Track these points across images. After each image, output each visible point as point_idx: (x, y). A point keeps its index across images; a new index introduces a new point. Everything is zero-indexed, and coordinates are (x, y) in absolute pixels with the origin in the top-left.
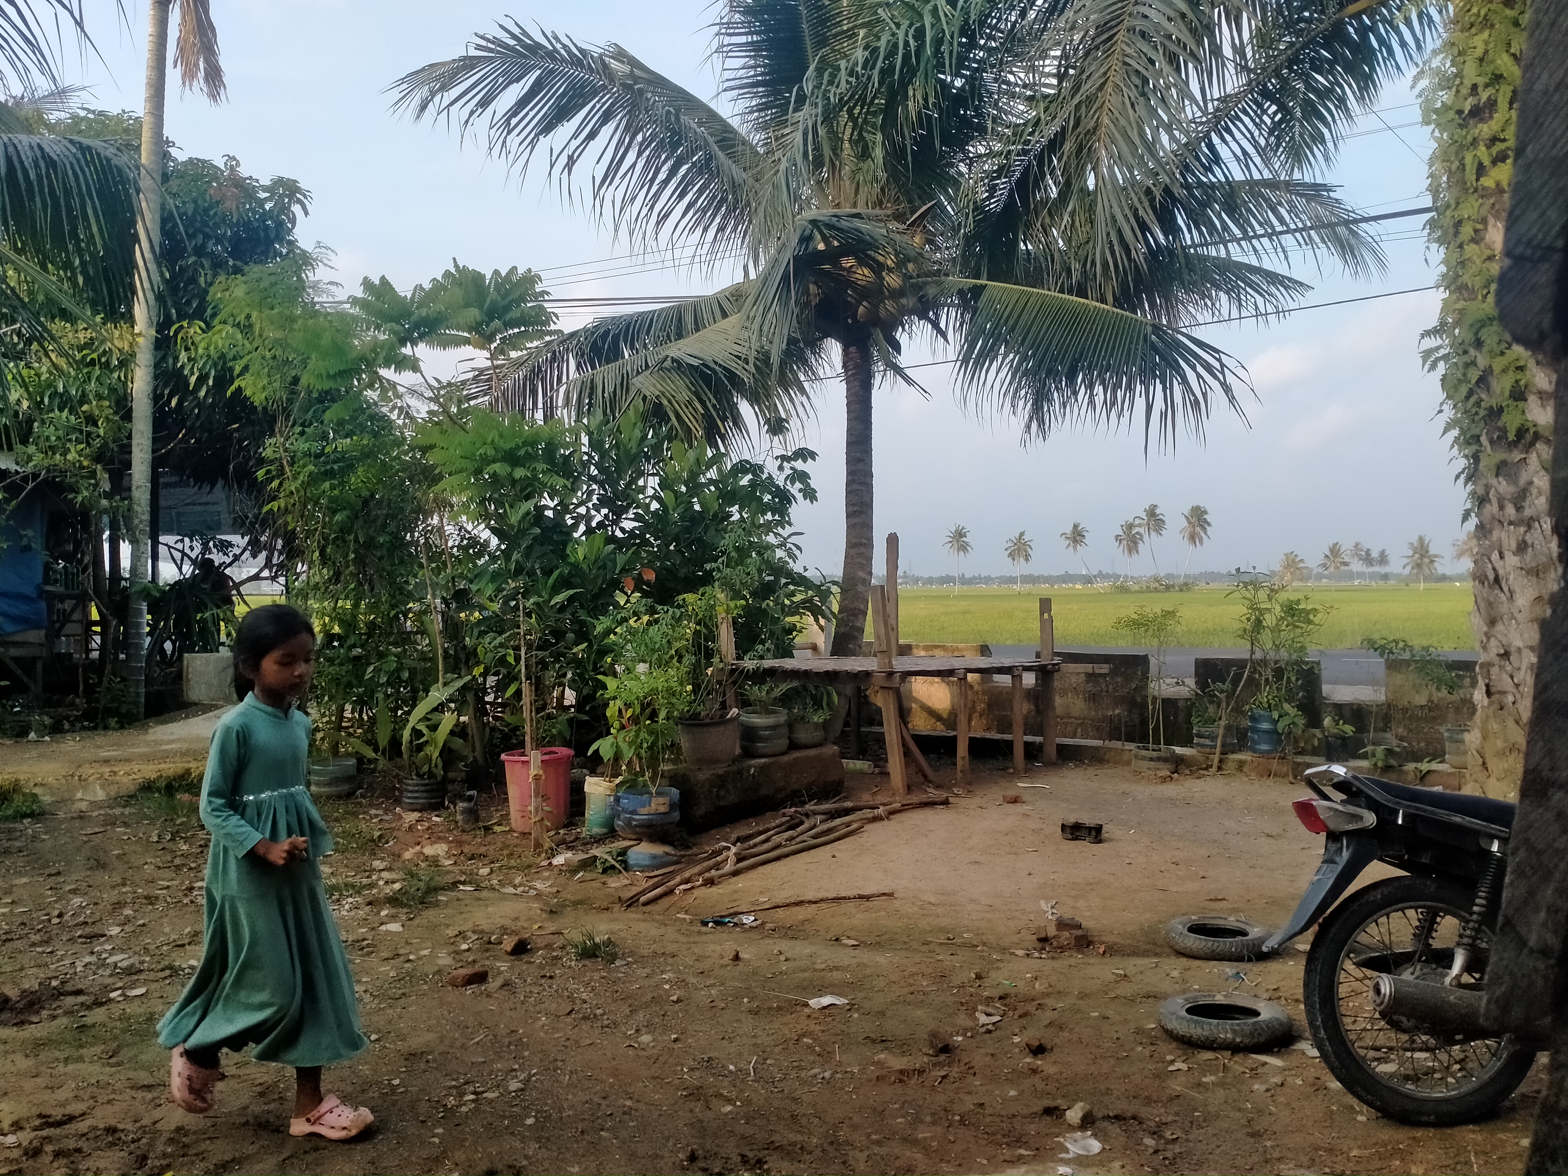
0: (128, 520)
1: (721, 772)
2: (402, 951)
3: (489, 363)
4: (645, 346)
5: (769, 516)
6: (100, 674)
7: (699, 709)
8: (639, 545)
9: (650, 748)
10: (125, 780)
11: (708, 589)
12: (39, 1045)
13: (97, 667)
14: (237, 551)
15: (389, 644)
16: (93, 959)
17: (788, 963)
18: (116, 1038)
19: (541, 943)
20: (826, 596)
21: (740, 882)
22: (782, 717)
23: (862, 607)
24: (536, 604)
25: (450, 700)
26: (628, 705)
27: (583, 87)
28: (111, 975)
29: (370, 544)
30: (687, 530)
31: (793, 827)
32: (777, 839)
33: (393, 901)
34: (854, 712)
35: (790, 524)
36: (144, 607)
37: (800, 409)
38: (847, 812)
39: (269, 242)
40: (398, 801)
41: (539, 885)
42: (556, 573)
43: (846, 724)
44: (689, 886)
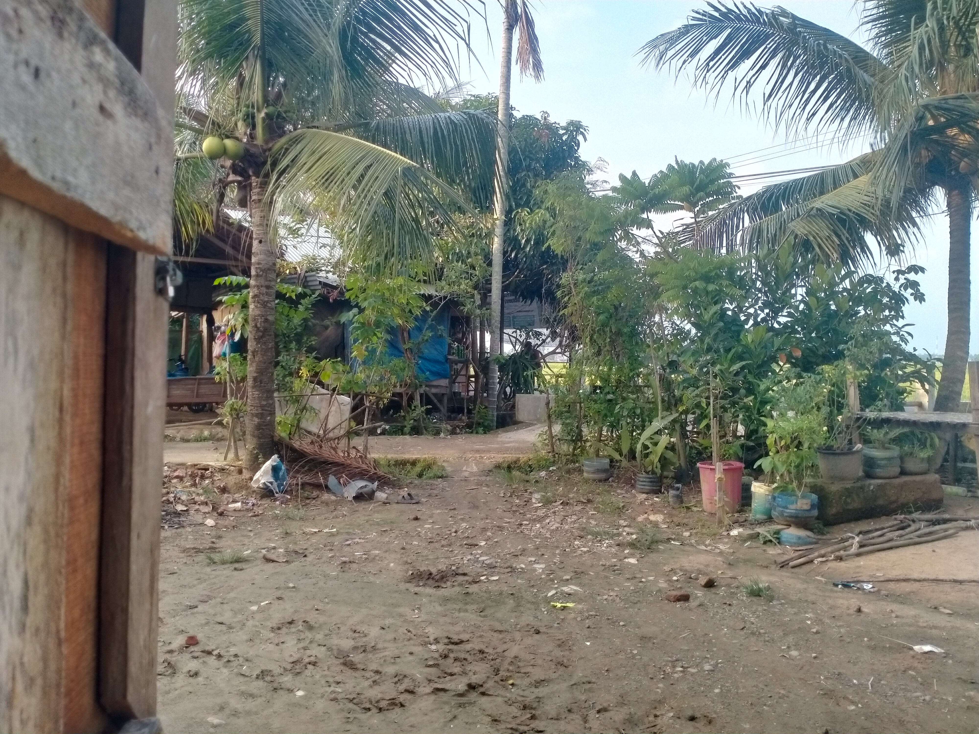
0: (489, 321)
1: (848, 486)
2: (638, 576)
3: (693, 220)
4: (797, 203)
5: (887, 313)
6: (475, 404)
7: (832, 443)
8: (790, 333)
9: (797, 467)
10: (487, 462)
11: (840, 362)
12: (446, 600)
13: (473, 400)
14: (544, 337)
15: (629, 392)
16: (472, 557)
17: (899, 620)
18: (483, 602)
19: (723, 582)
20: (931, 368)
21: (862, 561)
22: (895, 451)
23: (960, 377)
24: (721, 370)
25: (665, 428)
26: (781, 438)
27: (759, 36)
28: (481, 567)
29: (619, 333)
30: (826, 323)
31: (903, 528)
32: (890, 535)
33: (632, 545)
34: (952, 452)
35: (903, 317)
36: (497, 368)
37: (912, 238)
38: (945, 521)
39: (564, 159)
40: (633, 486)
41: (721, 547)
42: (733, 351)
43: (945, 460)
44: (824, 559)
